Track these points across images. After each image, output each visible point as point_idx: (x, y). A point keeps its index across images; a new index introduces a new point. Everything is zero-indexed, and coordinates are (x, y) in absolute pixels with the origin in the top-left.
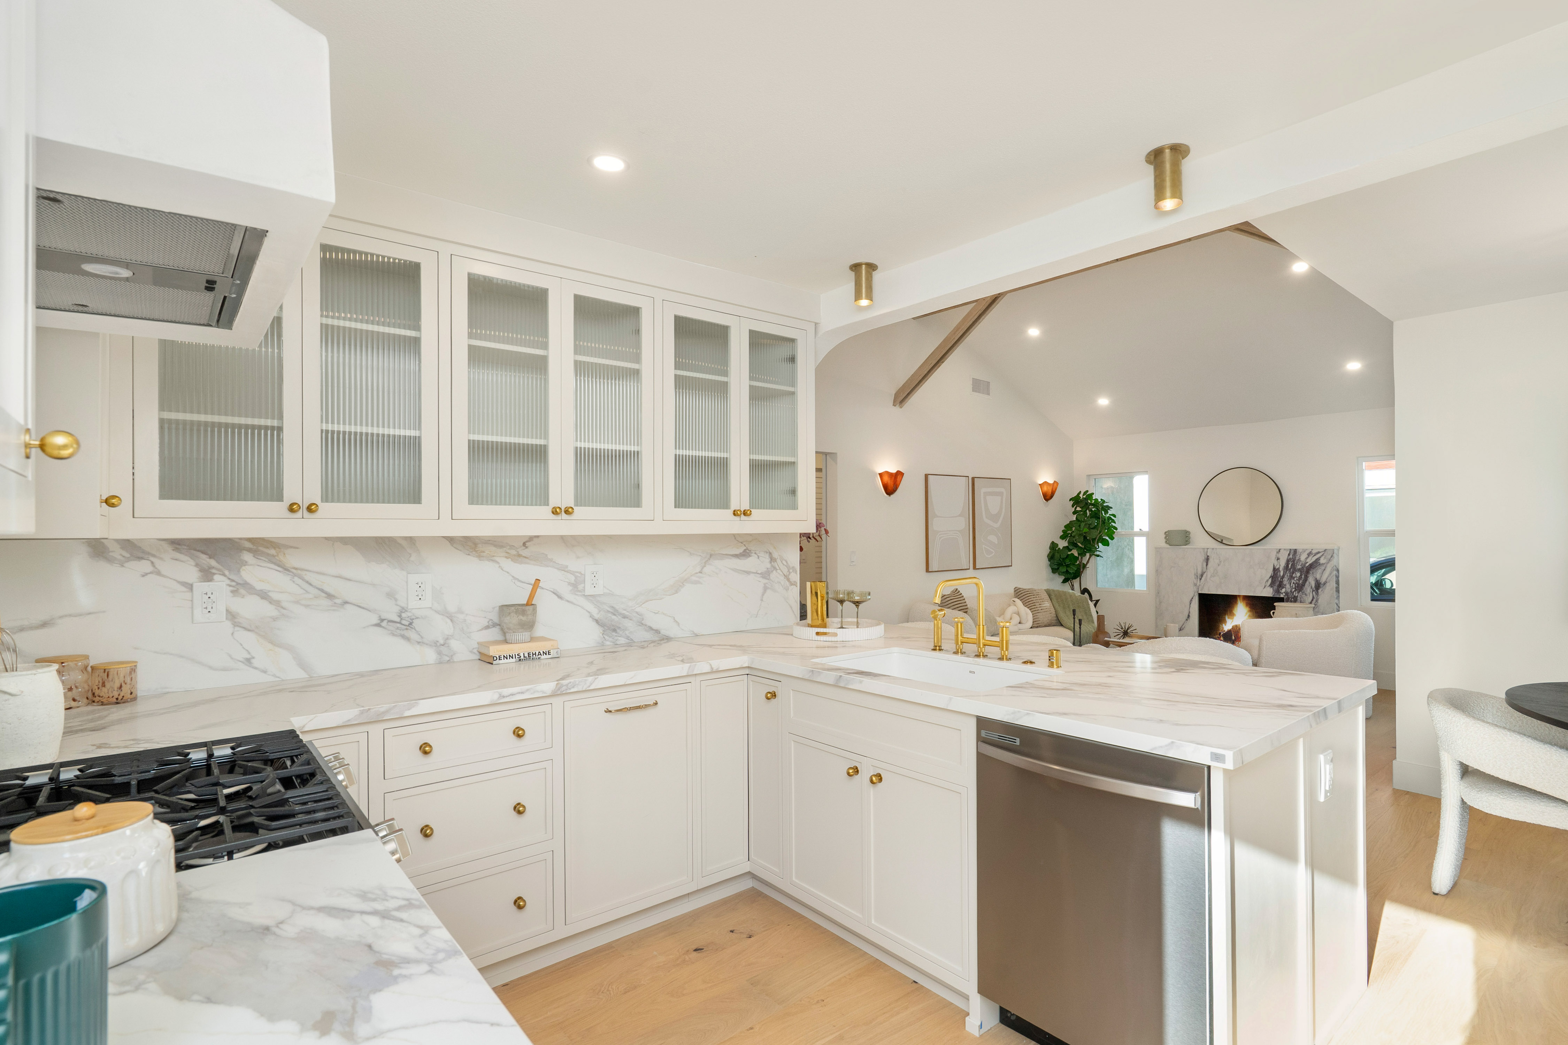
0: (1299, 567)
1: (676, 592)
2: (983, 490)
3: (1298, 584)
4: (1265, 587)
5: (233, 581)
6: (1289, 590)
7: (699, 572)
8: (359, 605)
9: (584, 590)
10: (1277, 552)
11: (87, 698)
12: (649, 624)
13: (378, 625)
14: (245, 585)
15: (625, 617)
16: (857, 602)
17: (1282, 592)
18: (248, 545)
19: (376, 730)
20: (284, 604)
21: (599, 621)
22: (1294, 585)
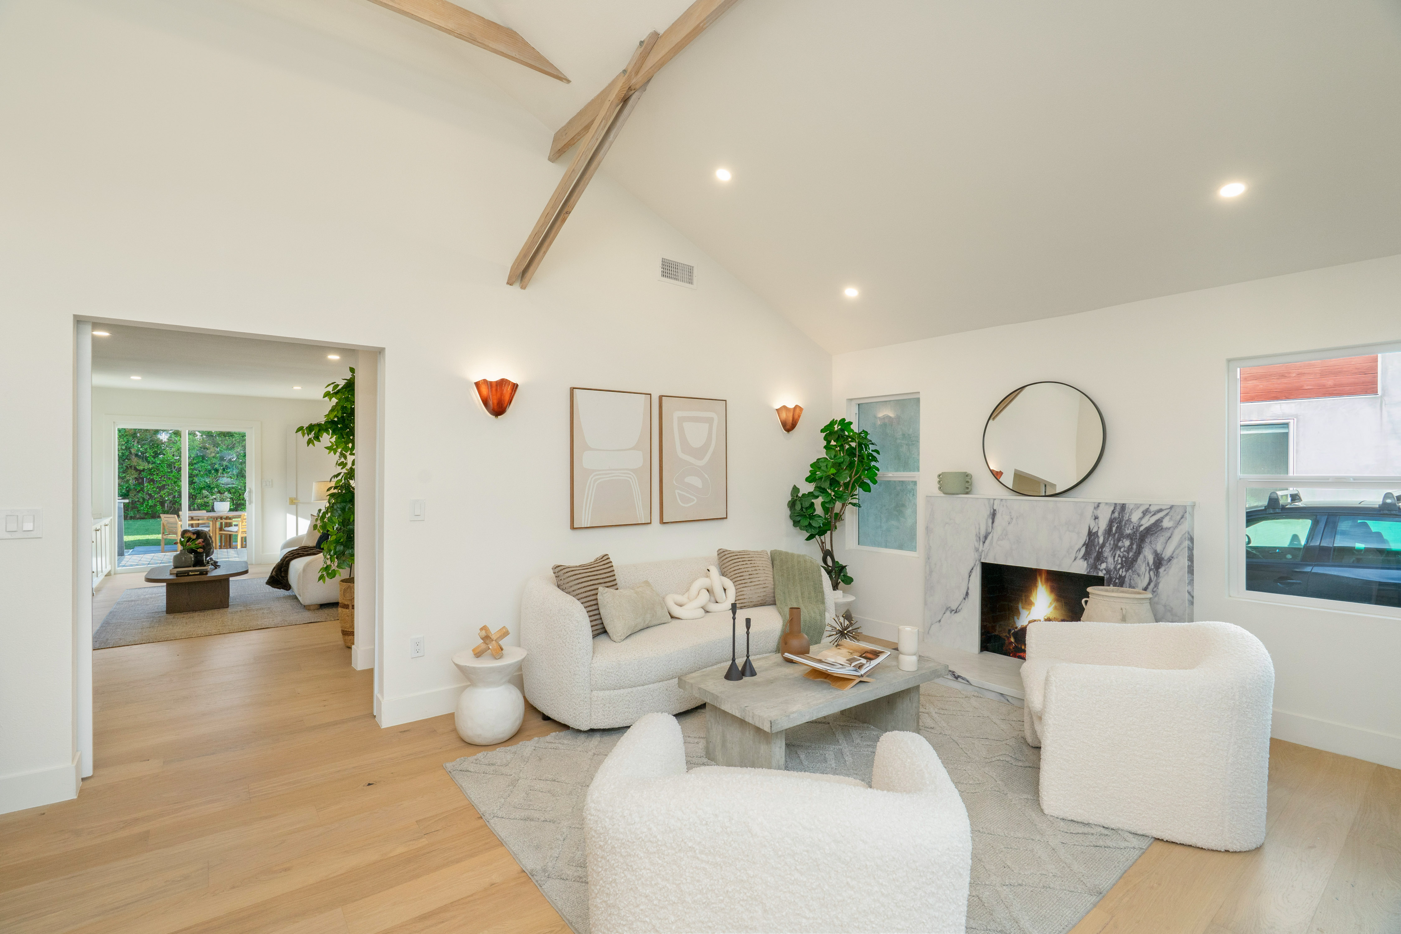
0: (1128, 531)
2: (677, 414)
3: (1127, 558)
4: (1075, 559)
6: (1112, 567)
10: (1095, 508)
17: (1101, 568)
22: (1120, 559)
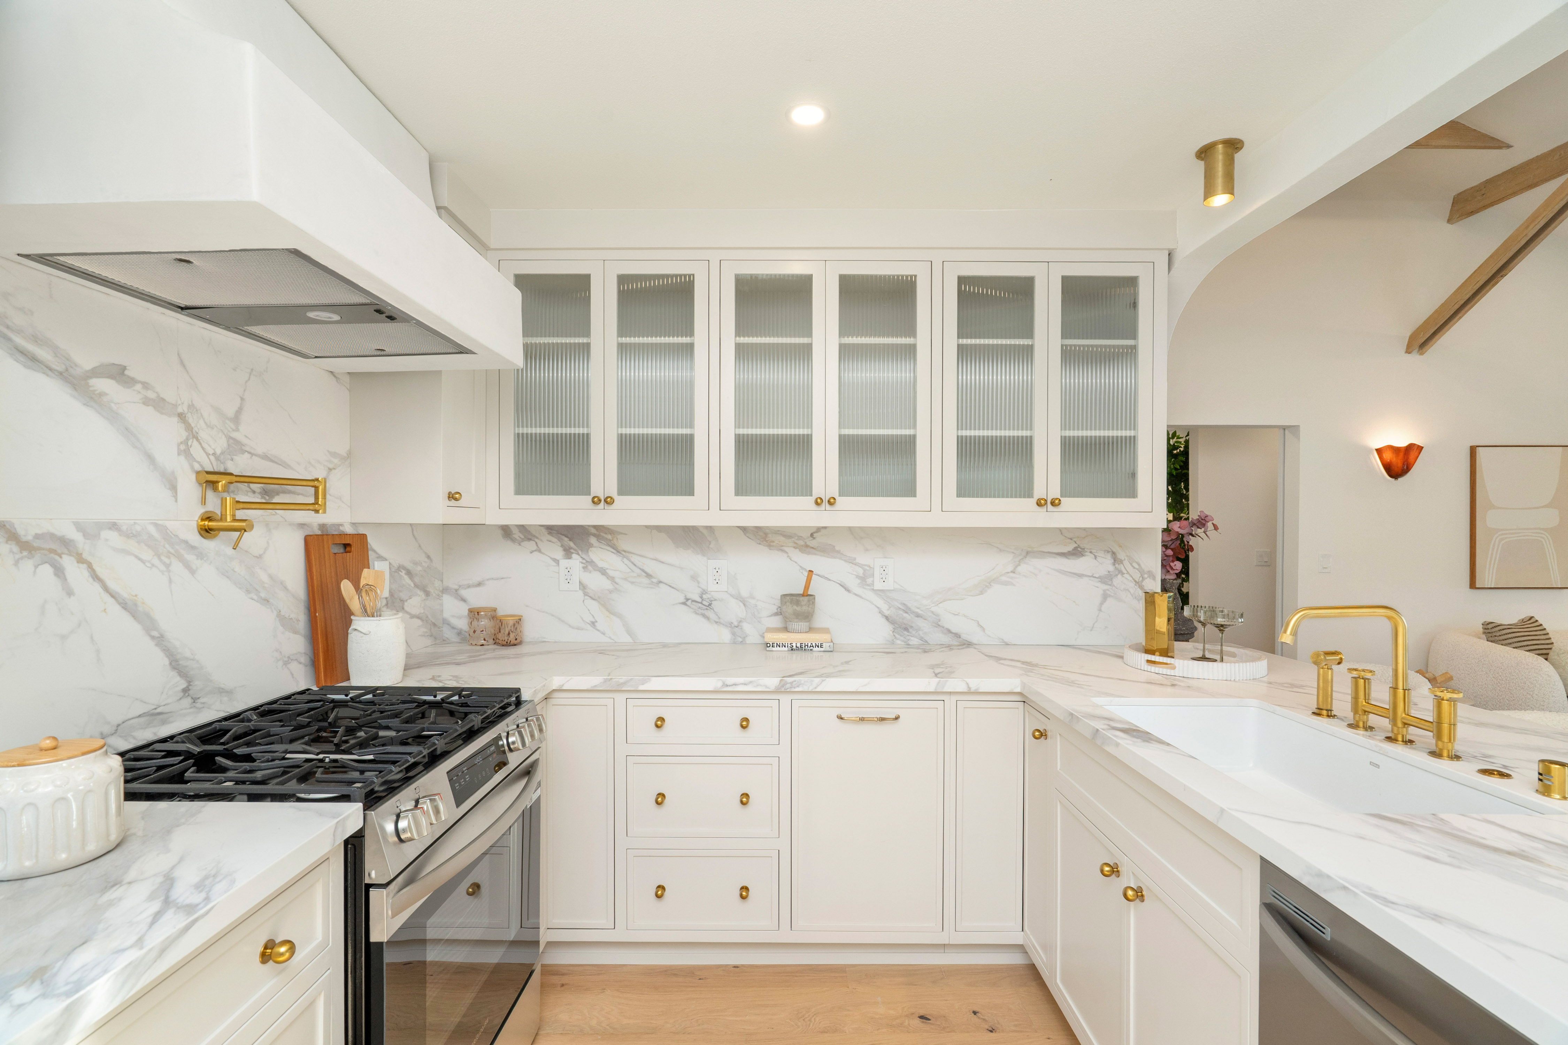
1: (981, 593)
5: (584, 559)
7: (1012, 572)
8: (670, 584)
9: (873, 585)
11: (494, 639)
12: (947, 626)
13: (684, 604)
14: (592, 562)
15: (918, 616)
16: (1222, 626)
18: (593, 531)
19: (620, 698)
20: (617, 580)
21: (889, 617)
